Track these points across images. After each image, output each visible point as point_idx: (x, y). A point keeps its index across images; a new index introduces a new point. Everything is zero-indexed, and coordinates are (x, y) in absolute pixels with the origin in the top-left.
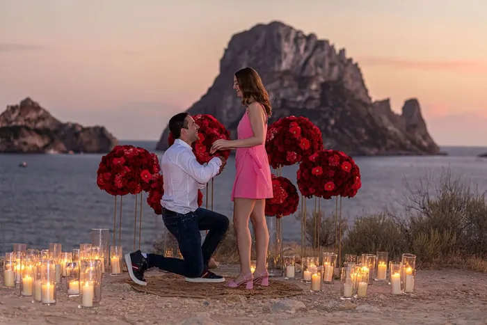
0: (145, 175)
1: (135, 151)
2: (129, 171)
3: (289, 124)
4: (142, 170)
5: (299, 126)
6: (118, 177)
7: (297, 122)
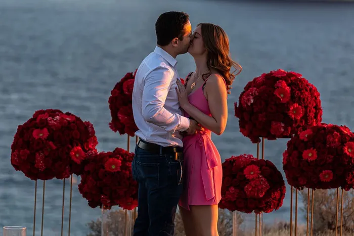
0: (76, 154)
1: (62, 119)
2: (54, 147)
3: (276, 82)
4: (73, 147)
5: (289, 85)
6: (40, 156)
7: (286, 81)
